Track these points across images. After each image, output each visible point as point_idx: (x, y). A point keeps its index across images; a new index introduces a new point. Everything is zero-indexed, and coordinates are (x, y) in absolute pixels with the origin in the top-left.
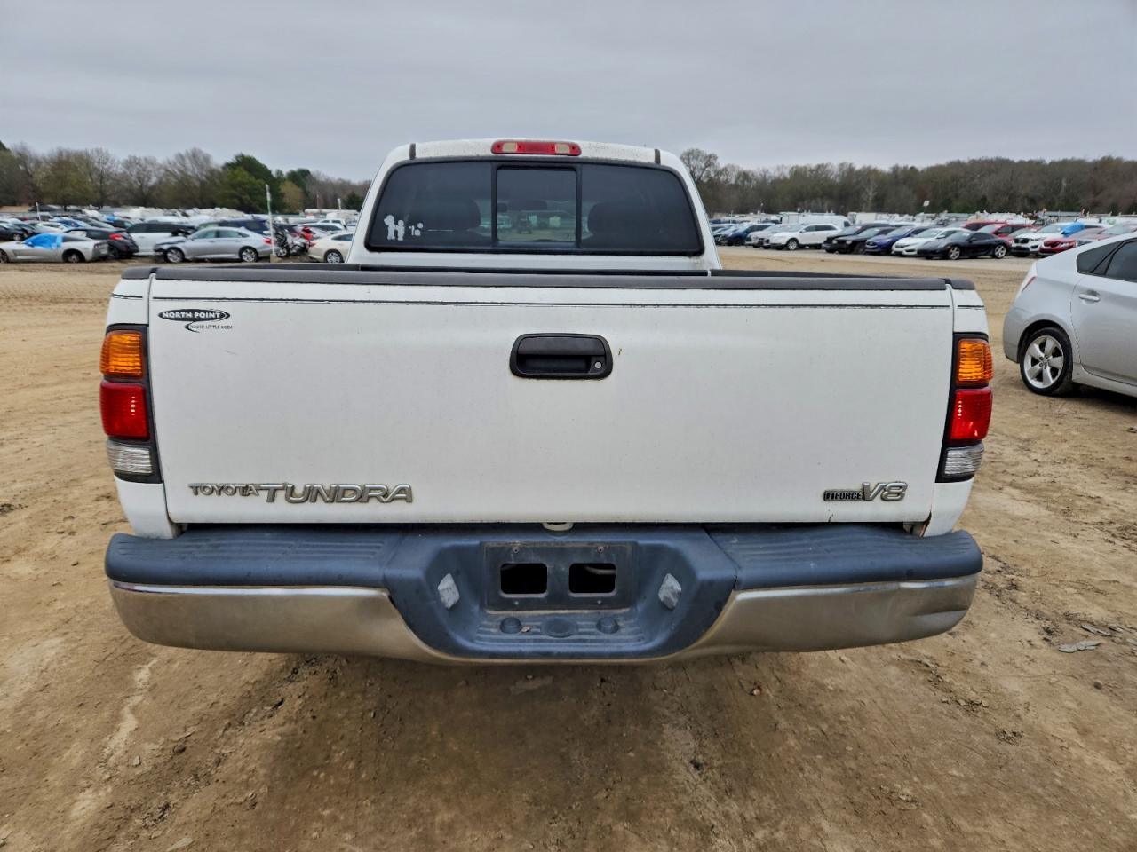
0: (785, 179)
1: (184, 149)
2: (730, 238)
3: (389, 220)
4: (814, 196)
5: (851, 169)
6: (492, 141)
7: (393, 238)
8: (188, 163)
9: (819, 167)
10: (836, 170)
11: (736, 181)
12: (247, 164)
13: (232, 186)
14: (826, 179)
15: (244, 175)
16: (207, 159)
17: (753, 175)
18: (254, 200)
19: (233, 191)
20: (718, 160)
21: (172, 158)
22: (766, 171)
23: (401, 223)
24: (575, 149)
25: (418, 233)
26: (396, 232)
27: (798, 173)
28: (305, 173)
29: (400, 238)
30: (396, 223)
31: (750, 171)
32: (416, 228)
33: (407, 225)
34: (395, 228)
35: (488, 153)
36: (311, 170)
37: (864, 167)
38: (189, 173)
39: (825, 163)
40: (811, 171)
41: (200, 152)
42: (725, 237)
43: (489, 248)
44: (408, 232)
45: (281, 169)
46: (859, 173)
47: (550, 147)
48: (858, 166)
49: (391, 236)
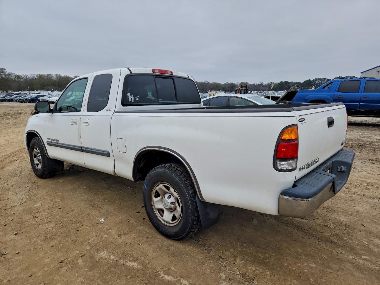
0: (35, 79)
2: (29, 99)
3: (129, 95)
4: (49, 85)
5: (60, 76)
6: (151, 69)
7: (131, 101)
9: (48, 75)
10: (55, 77)
11: (14, 79)
14: (52, 79)
17: (21, 77)
20: (6, 71)
22: (27, 76)
23: (132, 95)
24: (172, 73)
25: (138, 99)
26: (131, 99)
27: (40, 77)
29: (133, 101)
30: (131, 96)
31: (20, 75)
32: (137, 97)
33: (134, 97)
34: (131, 97)
35: (151, 72)
37: (65, 76)
39: (50, 74)
40: (45, 76)
42: (27, 99)
43: (157, 103)
44: (135, 98)
46: (63, 77)
47: (166, 72)
48: (63, 75)
49: (130, 100)
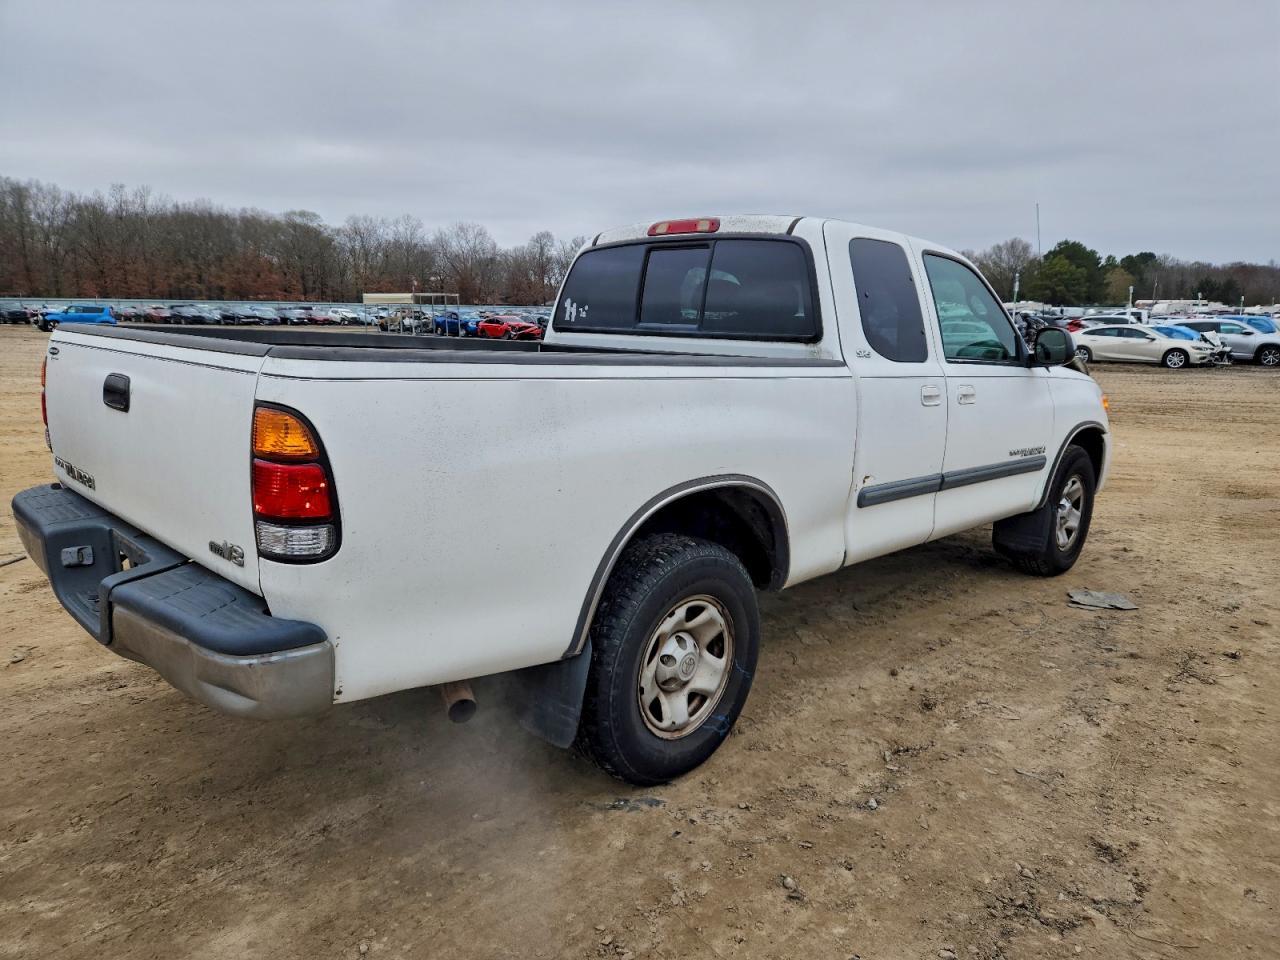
1: (1002, 240)
3: (568, 303)
6: (650, 224)
8: (1004, 256)
12: (1071, 252)
13: (1049, 277)
15: (1063, 263)
16: (1026, 248)
18: (1069, 291)
19: (1047, 282)
21: (989, 249)
23: (575, 305)
24: (715, 224)
25: (584, 314)
26: (571, 314)
28: (1148, 257)
30: (572, 306)
32: (584, 310)
33: (578, 308)
34: (570, 310)
35: (645, 235)
36: (1158, 253)
38: (1004, 265)
41: (1020, 242)
43: (630, 329)
44: (578, 312)
45: (1113, 254)
49: (567, 318)
